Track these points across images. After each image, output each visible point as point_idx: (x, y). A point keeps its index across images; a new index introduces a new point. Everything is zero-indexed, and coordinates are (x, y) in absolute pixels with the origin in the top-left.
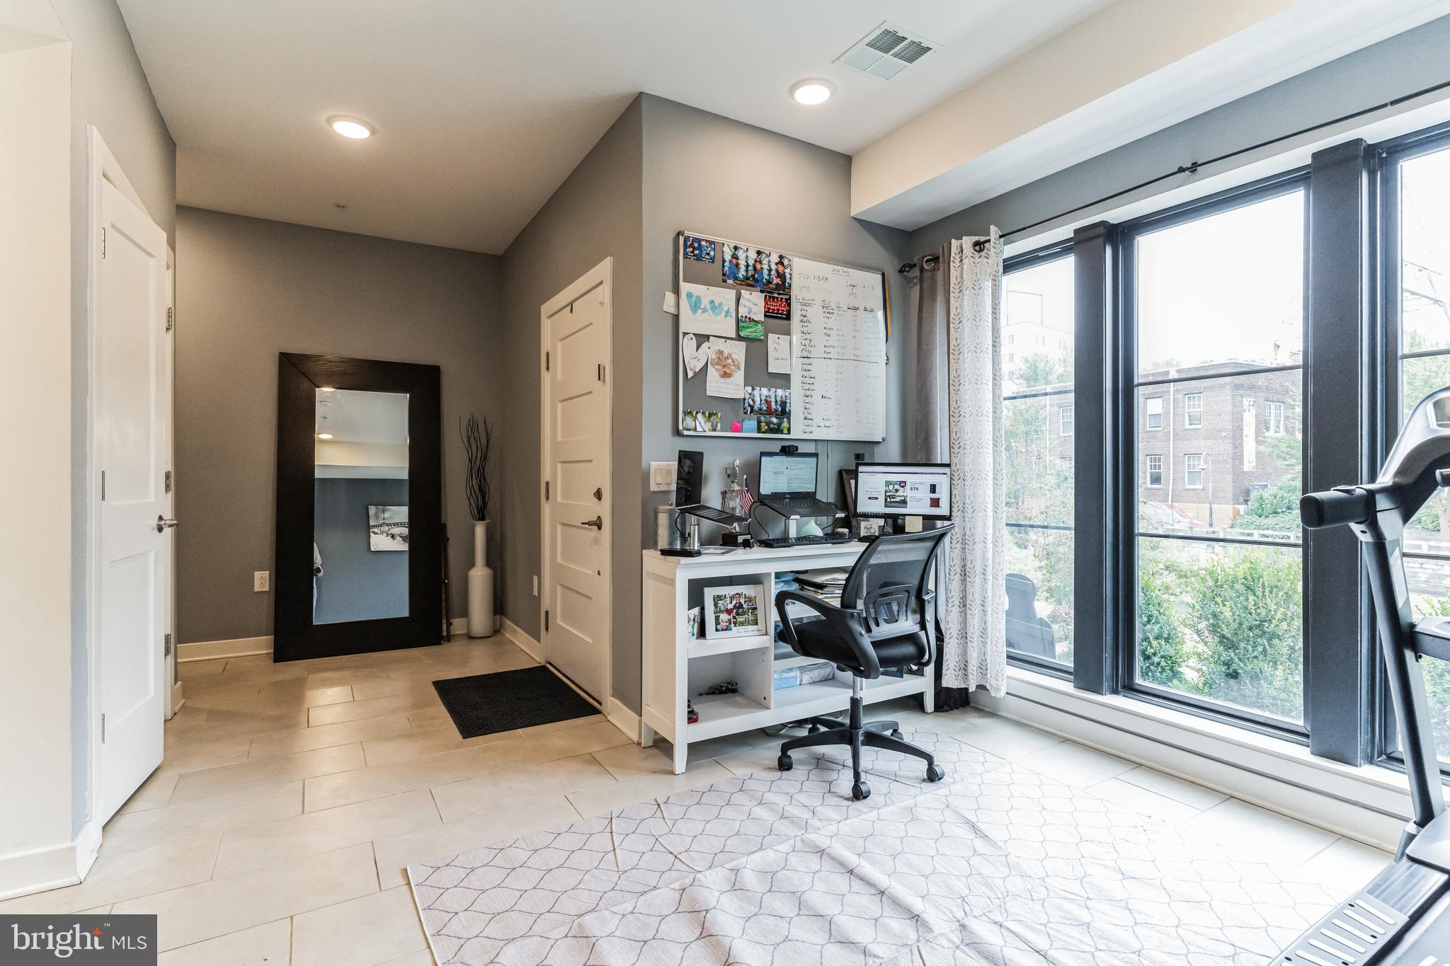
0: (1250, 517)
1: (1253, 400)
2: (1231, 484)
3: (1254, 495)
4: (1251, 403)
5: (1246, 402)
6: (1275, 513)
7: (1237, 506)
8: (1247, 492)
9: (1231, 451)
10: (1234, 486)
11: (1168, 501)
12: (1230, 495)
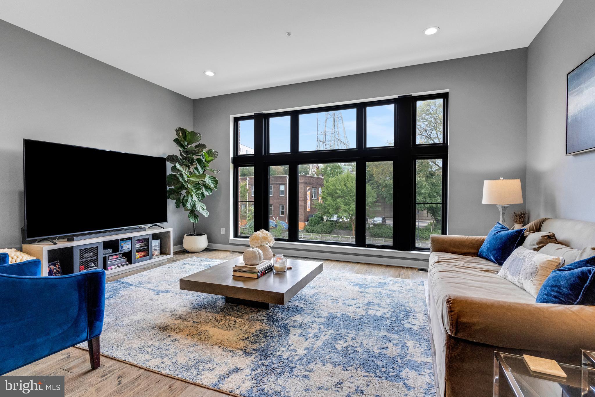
0: (309, 226)
1: (309, 187)
2: (304, 216)
3: (310, 219)
4: (309, 189)
5: (308, 188)
6: (315, 225)
7: (305, 223)
8: (308, 218)
9: (304, 205)
10: (305, 216)
11: (286, 221)
12: (303, 219)
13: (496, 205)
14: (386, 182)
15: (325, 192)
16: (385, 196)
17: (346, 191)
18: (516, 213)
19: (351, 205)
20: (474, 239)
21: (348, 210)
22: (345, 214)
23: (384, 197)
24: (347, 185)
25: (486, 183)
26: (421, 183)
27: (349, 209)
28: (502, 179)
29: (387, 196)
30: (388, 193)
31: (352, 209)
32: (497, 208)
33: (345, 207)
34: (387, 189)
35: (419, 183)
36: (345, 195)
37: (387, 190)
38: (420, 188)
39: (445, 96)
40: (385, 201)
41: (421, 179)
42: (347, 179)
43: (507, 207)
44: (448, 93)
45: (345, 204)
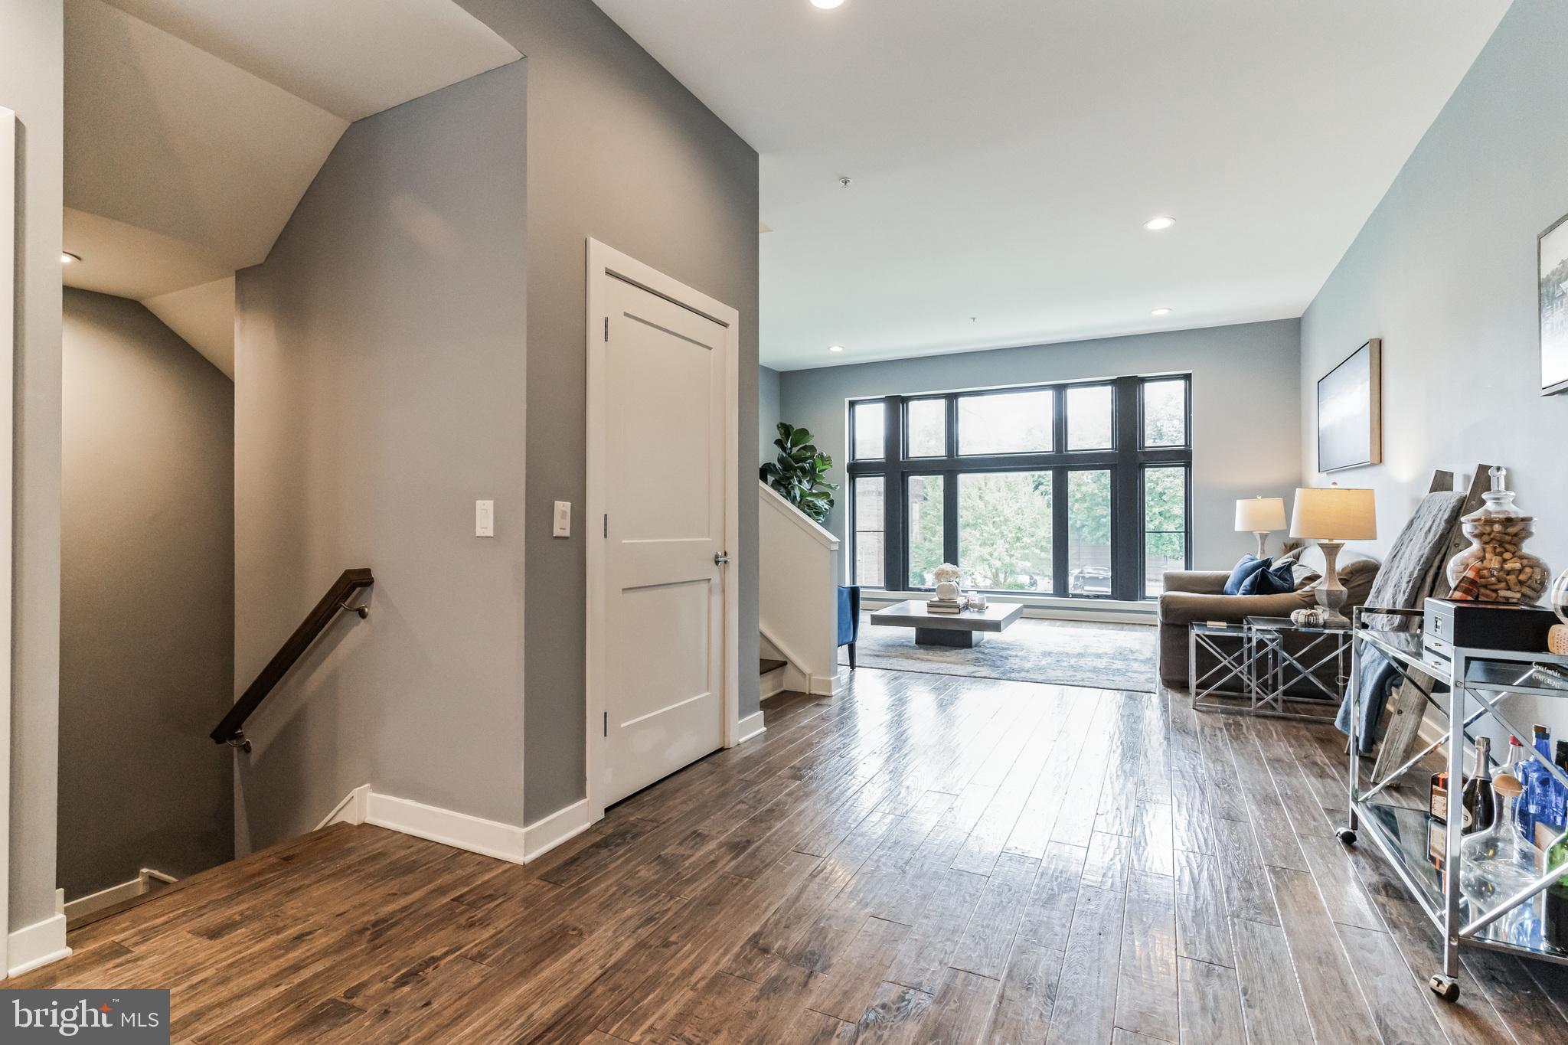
13: (1251, 532)
14: (1084, 488)
15: (929, 514)
16: (1079, 522)
17: (984, 513)
18: (1286, 542)
19: (995, 546)
20: (1220, 575)
21: (988, 557)
22: (981, 567)
23: (1078, 526)
24: (986, 498)
25: (1239, 502)
26: (1172, 491)
27: (991, 555)
28: (1260, 498)
29: (1087, 523)
30: (1089, 516)
31: (999, 555)
32: (1254, 536)
33: (982, 549)
34: (1086, 505)
35: (1166, 491)
36: (980, 521)
37: (1088, 508)
38: (1170, 504)
39: (1187, 377)
40: (1080, 536)
41: (1171, 482)
42: (986, 483)
43: (1267, 535)
44: (1191, 374)
45: (980, 542)
